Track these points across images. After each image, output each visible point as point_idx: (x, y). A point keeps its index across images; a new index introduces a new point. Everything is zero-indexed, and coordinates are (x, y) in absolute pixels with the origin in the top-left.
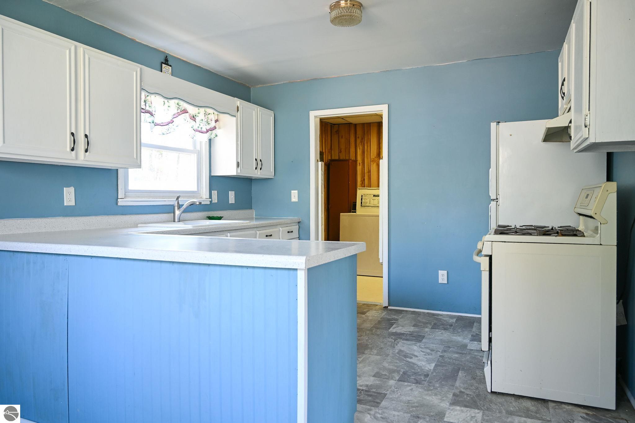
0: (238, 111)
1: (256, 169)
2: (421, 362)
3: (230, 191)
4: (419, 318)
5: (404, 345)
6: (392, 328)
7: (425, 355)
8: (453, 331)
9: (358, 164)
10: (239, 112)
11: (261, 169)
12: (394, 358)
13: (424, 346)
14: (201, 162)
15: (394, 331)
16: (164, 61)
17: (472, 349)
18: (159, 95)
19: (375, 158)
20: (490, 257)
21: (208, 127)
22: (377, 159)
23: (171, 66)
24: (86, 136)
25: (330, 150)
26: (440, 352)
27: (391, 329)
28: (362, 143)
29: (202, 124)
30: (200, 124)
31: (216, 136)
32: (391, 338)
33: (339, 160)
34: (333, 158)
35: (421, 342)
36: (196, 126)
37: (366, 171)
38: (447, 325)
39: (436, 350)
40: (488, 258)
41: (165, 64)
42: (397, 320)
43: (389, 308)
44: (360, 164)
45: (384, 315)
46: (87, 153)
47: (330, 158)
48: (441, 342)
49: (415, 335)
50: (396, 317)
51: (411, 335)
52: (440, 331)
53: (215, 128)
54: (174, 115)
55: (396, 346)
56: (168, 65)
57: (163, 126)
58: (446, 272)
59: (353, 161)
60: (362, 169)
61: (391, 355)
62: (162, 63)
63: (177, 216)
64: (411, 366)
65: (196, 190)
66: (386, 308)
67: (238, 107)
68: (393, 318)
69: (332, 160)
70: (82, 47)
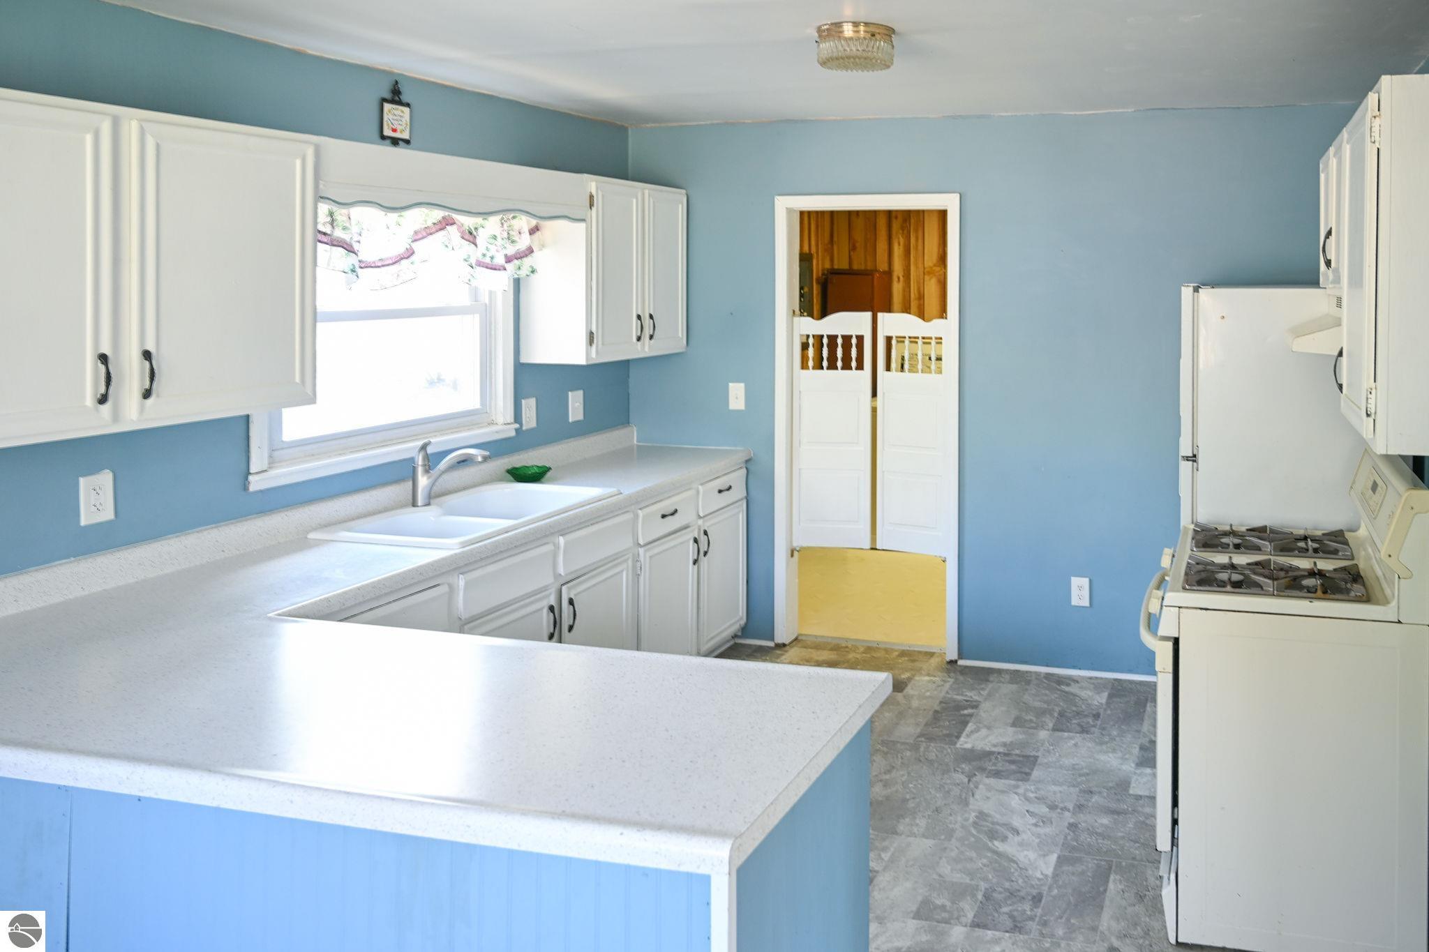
0: (591, 205)
1: (639, 339)
2: (1026, 853)
3: (571, 391)
4: (1026, 697)
5: (989, 794)
6: (964, 734)
7: (1036, 825)
8: (1102, 734)
9: (895, 279)
10: (594, 209)
11: (651, 337)
12: (966, 842)
13: (1036, 793)
14: (493, 333)
15: (968, 746)
16: (388, 96)
17: (1140, 793)
18: (370, 204)
19: (935, 265)
20: (1176, 641)
21: (511, 250)
22: (937, 269)
23: (408, 105)
24: (147, 355)
25: (829, 246)
26: (1069, 810)
27: (962, 739)
28: (905, 232)
29: (493, 248)
30: (490, 246)
31: (533, 272)
32: (960, 770)
33: (850, 272)
34: (836, 267)
35: (1028, 780)
36: (475, 254)
37: (912, 296)
38: (1086, 716)
39: (1061, 805)
40: (1170, 645)
41: (392, 102)
42: (976, 707)
43: (961, 662)
44: (899, 278)
45: (947, 692)
46: (150, 401)
47: (828, 266)
48: (1073, 774)
49: (1016, 755)
50: (972, 695)
51: (1007, 758)
52: (1071, 738)
53: (530, 251)
54: (416, 233)
55: (971, 798)
56: (400, 103)
57: (383, 266)
58: (1086, 580)
59: (884, 272)
60: (904, 291)
61: (959, 833)
62: (384, 100)
63: (422, 491)
64: (1003, 864)
65: (477, 405)
66: (953, 662)
67: (591, 197)
68: (967, 701)
69: (834, 272)
70: (133, 119)
